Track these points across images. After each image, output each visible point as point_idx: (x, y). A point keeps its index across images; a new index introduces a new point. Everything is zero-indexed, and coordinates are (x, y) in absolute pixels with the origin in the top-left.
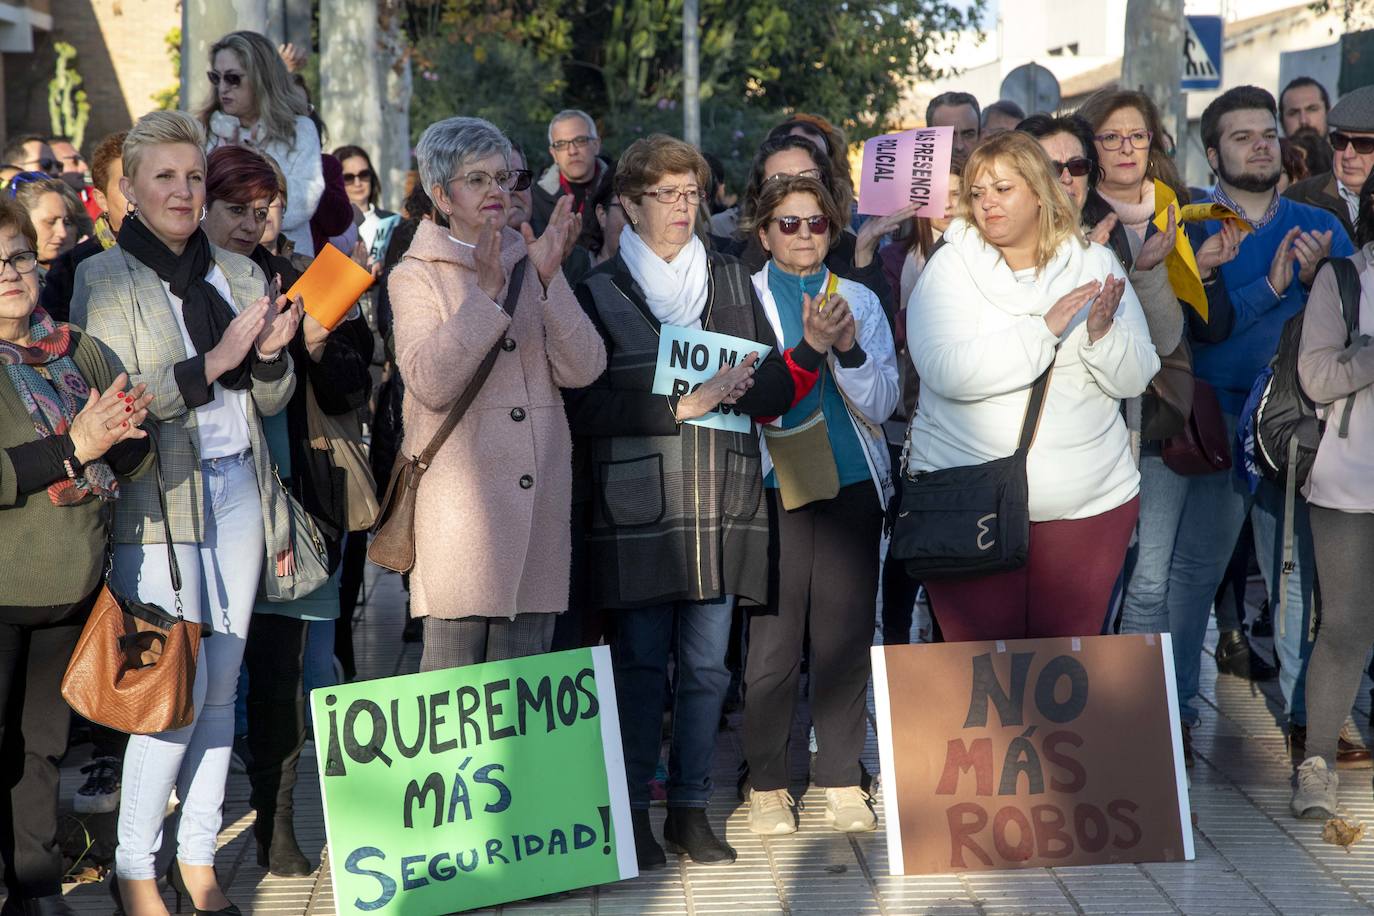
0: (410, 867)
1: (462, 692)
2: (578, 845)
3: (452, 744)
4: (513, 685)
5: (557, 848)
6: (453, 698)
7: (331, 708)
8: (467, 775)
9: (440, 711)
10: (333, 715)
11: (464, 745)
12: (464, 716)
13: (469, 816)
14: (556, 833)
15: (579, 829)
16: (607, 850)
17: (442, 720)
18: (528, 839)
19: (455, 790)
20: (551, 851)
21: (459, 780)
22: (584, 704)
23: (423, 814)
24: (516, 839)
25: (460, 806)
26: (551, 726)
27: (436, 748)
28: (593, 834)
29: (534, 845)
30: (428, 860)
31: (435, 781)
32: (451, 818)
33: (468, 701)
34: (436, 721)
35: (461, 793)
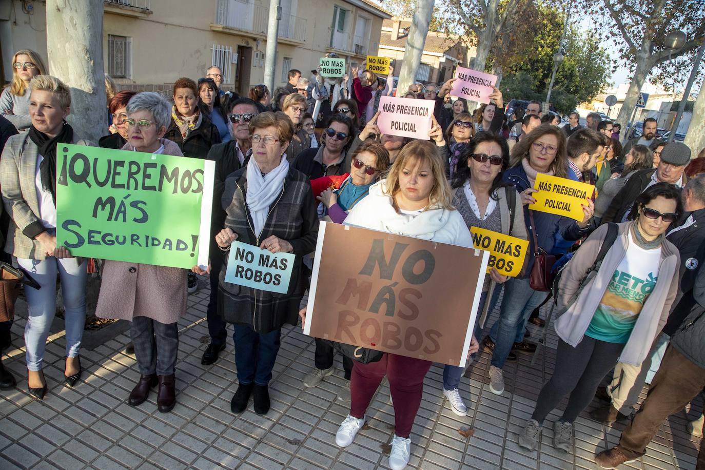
0: (92, 234)
1: (131, 163)
2: (178, 248)
3: (122, 186)
4: (159, 167)
5: (167, 247)
6: (127, 165)
7: (65, 154)
8: (127, 202)
9: (119, 169)
10: (65, 157)
11: (128, 188)
12: (131, 175)
13: (125, 221)
14: (167, 240)
15: (179, 242)
16: (192, 255)
17: (119, 174)
18: (153, 239)
19: (120, 207)
20: (164, 247)
21: (123, 204)
22: (195, 186)
23: (103, 214)
24: (147, 237)
25: (121, 215)
26: (175, 191)
27: (114, 186)
28: (186, 247)
29: (156, 242)
30: (102, 234)
31: (111, 201)
32: (116, 219)
33: (134, 168)
34: (116, 174)
35: (123, 209)
